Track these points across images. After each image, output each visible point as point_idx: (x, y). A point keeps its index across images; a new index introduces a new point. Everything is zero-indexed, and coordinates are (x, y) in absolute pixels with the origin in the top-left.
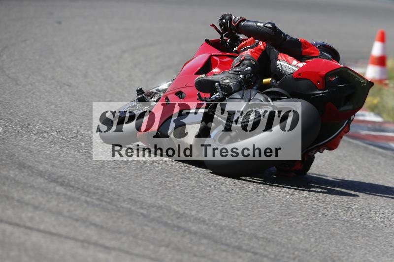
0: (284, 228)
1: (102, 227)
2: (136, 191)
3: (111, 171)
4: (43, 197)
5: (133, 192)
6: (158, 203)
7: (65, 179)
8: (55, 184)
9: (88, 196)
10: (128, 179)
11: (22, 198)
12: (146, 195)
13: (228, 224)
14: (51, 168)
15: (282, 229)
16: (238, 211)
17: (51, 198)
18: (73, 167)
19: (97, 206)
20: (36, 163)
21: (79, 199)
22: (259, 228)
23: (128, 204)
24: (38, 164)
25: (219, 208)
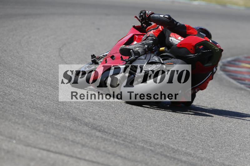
0: (242, 159)
1: (125, 158)
2: (147, 135)
3: (131, 123)
4: (88, 139)
5: (145, 136)
6: (161, 143)
7: (102, 127)
8: (95, 131)
9: (116, 138)
10: (142, 128)
11: (75, 139)
12: (153, 138)
13: (205, 156)
14: (93, 120)
15: (241, 160)
16: (212, 148)
17: (93, 139)
18: (107, 120)
19: (122, 144)
20: (83, 117)
21: (110, 140)
22: (226, 159)
23: (142, 143)
24: (84, 118)
25: (200, 146)
